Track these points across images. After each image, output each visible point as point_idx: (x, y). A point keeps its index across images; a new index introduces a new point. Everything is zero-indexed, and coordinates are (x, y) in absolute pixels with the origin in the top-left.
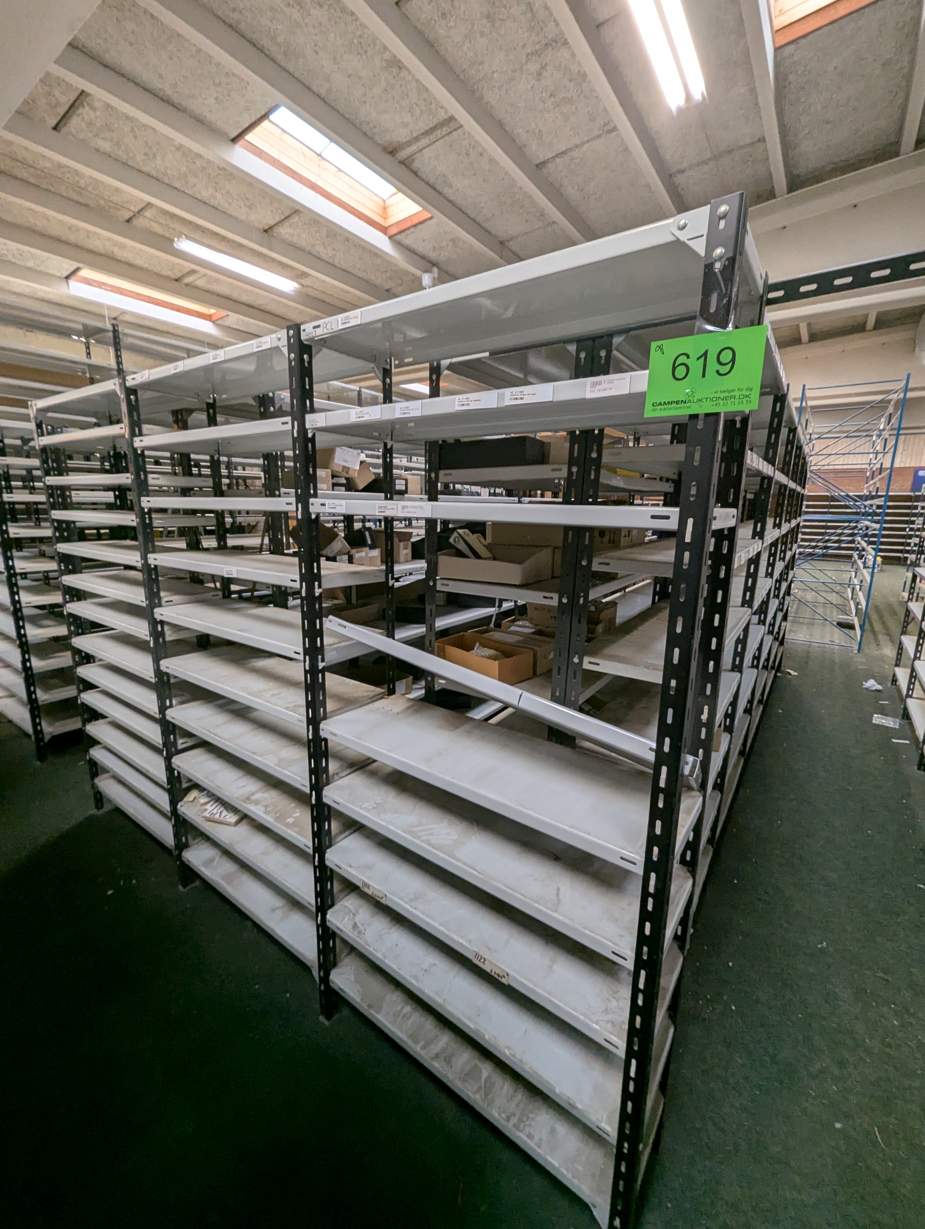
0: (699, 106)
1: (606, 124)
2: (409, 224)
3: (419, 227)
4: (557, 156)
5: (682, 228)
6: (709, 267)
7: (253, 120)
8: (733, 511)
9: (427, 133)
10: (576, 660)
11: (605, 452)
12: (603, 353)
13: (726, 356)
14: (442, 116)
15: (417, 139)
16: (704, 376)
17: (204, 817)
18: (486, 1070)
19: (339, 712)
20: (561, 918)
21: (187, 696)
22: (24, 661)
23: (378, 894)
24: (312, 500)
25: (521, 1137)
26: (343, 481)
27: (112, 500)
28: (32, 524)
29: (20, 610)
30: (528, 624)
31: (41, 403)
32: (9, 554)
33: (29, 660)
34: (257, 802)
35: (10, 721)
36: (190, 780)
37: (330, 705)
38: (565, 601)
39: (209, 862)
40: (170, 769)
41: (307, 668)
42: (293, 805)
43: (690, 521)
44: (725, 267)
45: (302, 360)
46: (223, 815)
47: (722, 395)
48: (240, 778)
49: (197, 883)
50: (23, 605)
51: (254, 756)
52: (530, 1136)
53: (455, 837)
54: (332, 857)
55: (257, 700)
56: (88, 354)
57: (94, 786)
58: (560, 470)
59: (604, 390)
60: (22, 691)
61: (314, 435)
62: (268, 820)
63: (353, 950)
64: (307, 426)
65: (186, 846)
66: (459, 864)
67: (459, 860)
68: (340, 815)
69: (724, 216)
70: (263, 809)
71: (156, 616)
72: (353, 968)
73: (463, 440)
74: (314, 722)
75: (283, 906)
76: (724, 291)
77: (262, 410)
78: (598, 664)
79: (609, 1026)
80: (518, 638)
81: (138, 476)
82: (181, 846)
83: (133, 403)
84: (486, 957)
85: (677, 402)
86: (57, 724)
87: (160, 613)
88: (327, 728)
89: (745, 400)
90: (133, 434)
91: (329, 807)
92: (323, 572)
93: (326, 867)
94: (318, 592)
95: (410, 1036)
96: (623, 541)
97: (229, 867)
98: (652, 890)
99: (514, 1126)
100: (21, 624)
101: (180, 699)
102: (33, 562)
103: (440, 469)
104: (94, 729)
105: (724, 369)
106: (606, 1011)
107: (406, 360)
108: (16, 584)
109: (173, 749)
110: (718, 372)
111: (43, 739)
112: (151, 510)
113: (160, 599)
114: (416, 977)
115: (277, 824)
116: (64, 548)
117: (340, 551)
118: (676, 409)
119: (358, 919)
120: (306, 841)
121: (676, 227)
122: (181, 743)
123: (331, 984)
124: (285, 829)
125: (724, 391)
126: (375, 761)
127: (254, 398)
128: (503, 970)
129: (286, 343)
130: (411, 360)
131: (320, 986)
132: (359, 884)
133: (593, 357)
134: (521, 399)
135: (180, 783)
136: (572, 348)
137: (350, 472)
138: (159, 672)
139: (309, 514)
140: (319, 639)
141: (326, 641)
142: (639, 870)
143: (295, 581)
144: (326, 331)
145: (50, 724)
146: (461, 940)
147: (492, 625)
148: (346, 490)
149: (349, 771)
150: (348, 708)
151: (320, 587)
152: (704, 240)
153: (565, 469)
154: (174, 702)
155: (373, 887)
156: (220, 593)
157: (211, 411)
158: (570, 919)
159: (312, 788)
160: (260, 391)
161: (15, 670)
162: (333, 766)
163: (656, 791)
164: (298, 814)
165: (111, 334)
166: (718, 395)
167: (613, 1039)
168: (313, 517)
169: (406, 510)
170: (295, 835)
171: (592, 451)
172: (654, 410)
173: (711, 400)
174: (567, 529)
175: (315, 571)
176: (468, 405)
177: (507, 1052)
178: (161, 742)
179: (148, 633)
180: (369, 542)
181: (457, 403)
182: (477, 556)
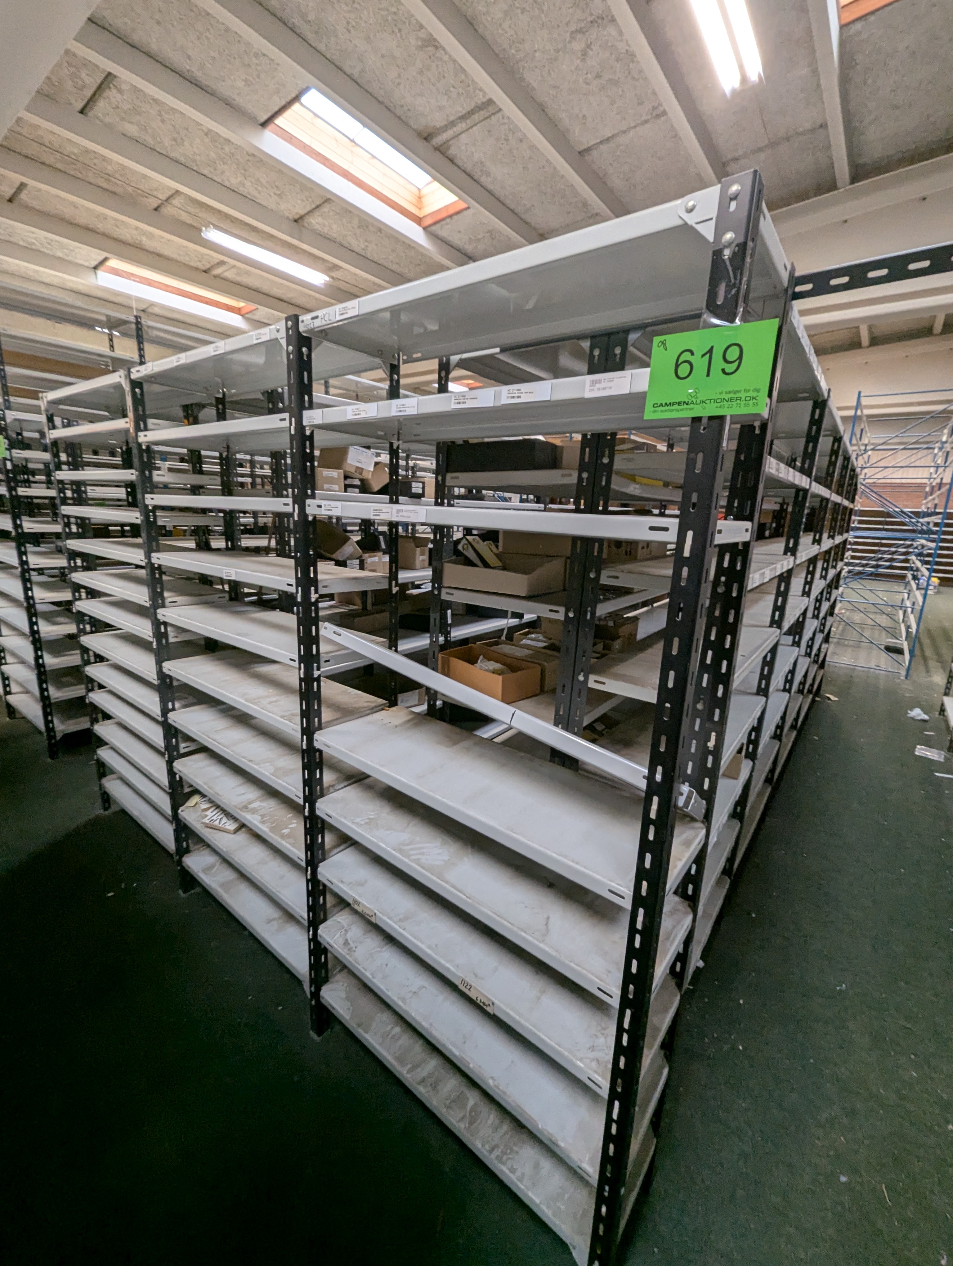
0: (754, 87)
1: (654, 108)
2: (444, 215)
3: (455, 217)
4: (601, 142)
5: (690, 211)
6: (718, 254)
7: (283, 103)
8: (748, 524)
9: (463, 118)
10: (581, 678)
11: (617, 458)
12: (618, 351)
13: (733, 354)
14: (480, 99)
15: (452, 124)
16: (708, 375)
17: (203, 823)
18: (473, 1098)
19: (335, 722)
20: (547, 949)
21: (191, 700)
22: (37, 658)
23: (367, 912)
24: (308, 501)
25: (503, 1170)
26: (357, 482)
27: (124, 496)
28: (49, 519)
29: (33, 606)
30: (541, 637)
31: (52, 395)
32: (23, 549)
33: (41, 657)
34: (254, 811)
35: (24, 718)
36: (191, 786)
37: (326, 715)
38: (571, 615)
39: (208, 869)
40: (171, 773)
41: (302, 676)
42: (290, 815)
43: (690, 534)
44: (734, 254)
45: (301, 354)
46: (222, 822)
47: (727, 397)
48: (240, 785)
49: (198, 890)
50: (37, 601)
51: (250, 764)
52: (513, 1170)
53: (446, 858)
54: (325, 872)
55: (254, 706)
56: (112, 346)
57: (101, 786)
58: (570, 475)
59: (604, 389)
60: (35, 688)
61: (312, 433)
62: (264, 829)
63: (344, 967)
64: (305, 424)
65: (187, 851)
66: (447, 886)
67: (447, 882)
68: (334, 829)
69: (734, 198)
70: (260, 818)
71: (159, 617)
72: (346, 985)
73: (471, 441)
74: (308, 732)
75: (280, 918)
76: (733, 281)
77: (271, 406)
78: (604, 683)
79: (594, 1065)
80: (527, 652)
81: (142, 472)
82: (183, 851)
83: (139, 396)
84: (473, 984)
85: (679, 404)
86: (70, 722)
87: (163, 614)
88: (321, 739)
89: (751, 402)
90: (138, 429)
91: (323, 821)
92: (320, 577)
93: (319, 881)
94: (314, 597)
95: (398, 1059)
96: (641, 553)
97: (229, 875)
98: (639, 926)
99: (497, 1157)
100: (34, 620)
101: (183, 702)
102: (48, 558)
103: (448, 471)
104: (102, 729)
105: (730, 368)
106: (592, 1048)
107: (415, 356)
108: (29, 580)
109: (175, 753)
110: (723, 371)
111: (54, 737)
112: (156, 508)
113: (163, 599)
114: (404, 1000)
115: (271, 834)
116: (74, 544)
117: (351, 555)
118: (678, 410)
119: (349, 936)
120: (299, 853)
121: (684, 209)
122: (183, 747)
123: (321, 1000)
124: (280, 840)
125: (730, 392)
126: (369, 776)
127: (263, 394)
128: (489, 999)
129: (285, 335)
130: (419, 355)
131: (311, 1000)
132: (351, 901)
133: (607, 354)
134: (519, 397)
135: (182, 787)
136: (586, 345)
137: (364, 473)
138: (162, 675)
139: (306, 516)
140: (314, 647)
141: (324, 648)
142: (627, 904)
143: (291, 585)
144: (324, 323)
145: (62, 722)
146: (448, 965)
147: (503, 638)
148: (360, 492)
149: (346, 783)
150: (348, 718)
151: (316, 592)
152: (713, 223)
153: (575, 475)
154: (177, 705)
155: (364, 905)
156: (227, 595)
157: (220, 406)
158: (557, 951)
159: (306, 799)
160: (269, 387)
161: (29, 666)
162: (328, 777)
163: (646, 823)
164: (294, 825)
165: (134, 326)
166: (722, 397)
167: (598, 1078)
168: (310, 518)
169: (401, 514)
170: (288, 846)
171: (603, 456)
172: (655, 412)
173: (716, 401)
174: (575, 539)
175: (312, 576)
176: (464, 403)
177: (491, 1082)
178: (163, 745)
179: (151, 634)
180: (383, 546)
181: (453, 401)
182: (486, 565)
